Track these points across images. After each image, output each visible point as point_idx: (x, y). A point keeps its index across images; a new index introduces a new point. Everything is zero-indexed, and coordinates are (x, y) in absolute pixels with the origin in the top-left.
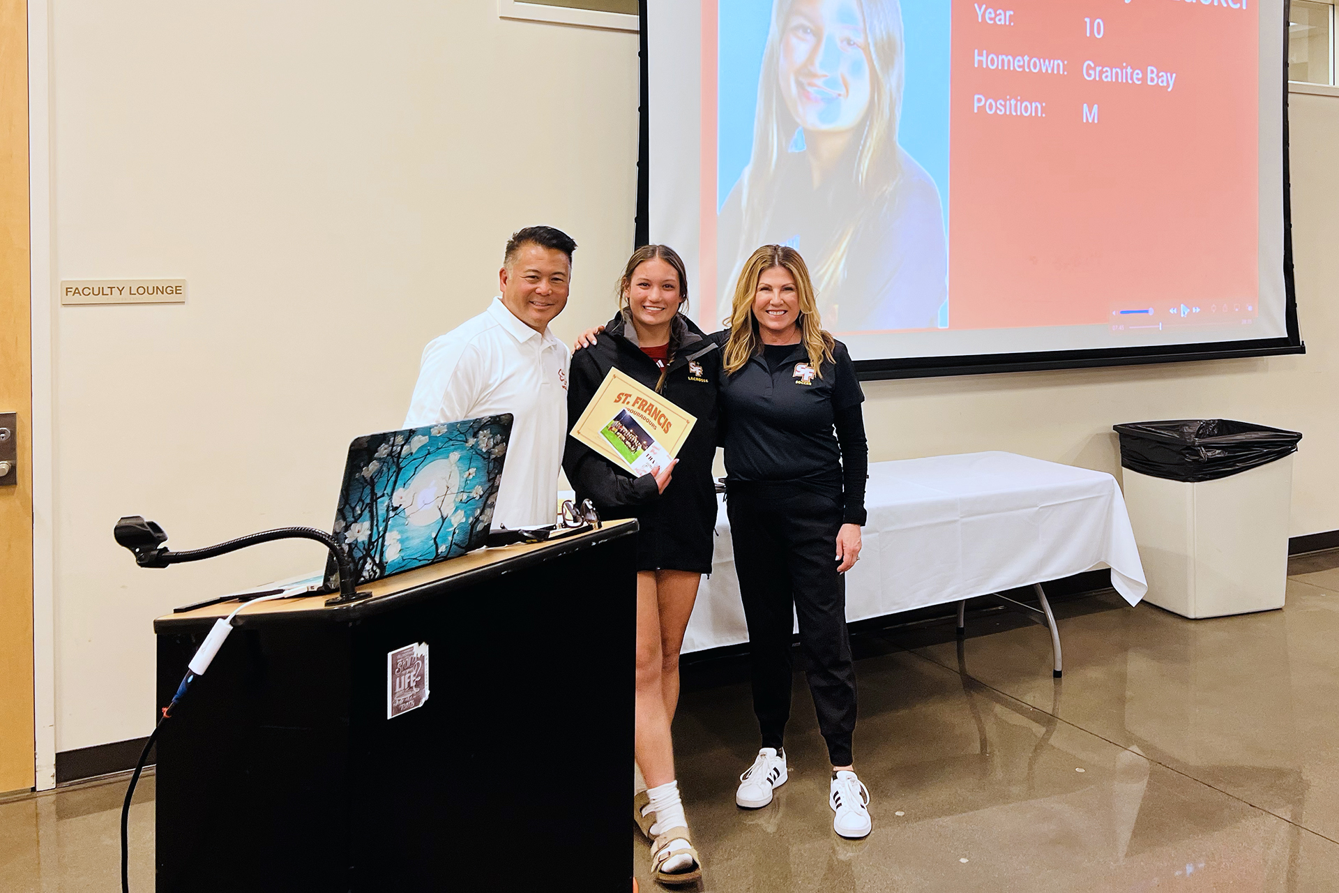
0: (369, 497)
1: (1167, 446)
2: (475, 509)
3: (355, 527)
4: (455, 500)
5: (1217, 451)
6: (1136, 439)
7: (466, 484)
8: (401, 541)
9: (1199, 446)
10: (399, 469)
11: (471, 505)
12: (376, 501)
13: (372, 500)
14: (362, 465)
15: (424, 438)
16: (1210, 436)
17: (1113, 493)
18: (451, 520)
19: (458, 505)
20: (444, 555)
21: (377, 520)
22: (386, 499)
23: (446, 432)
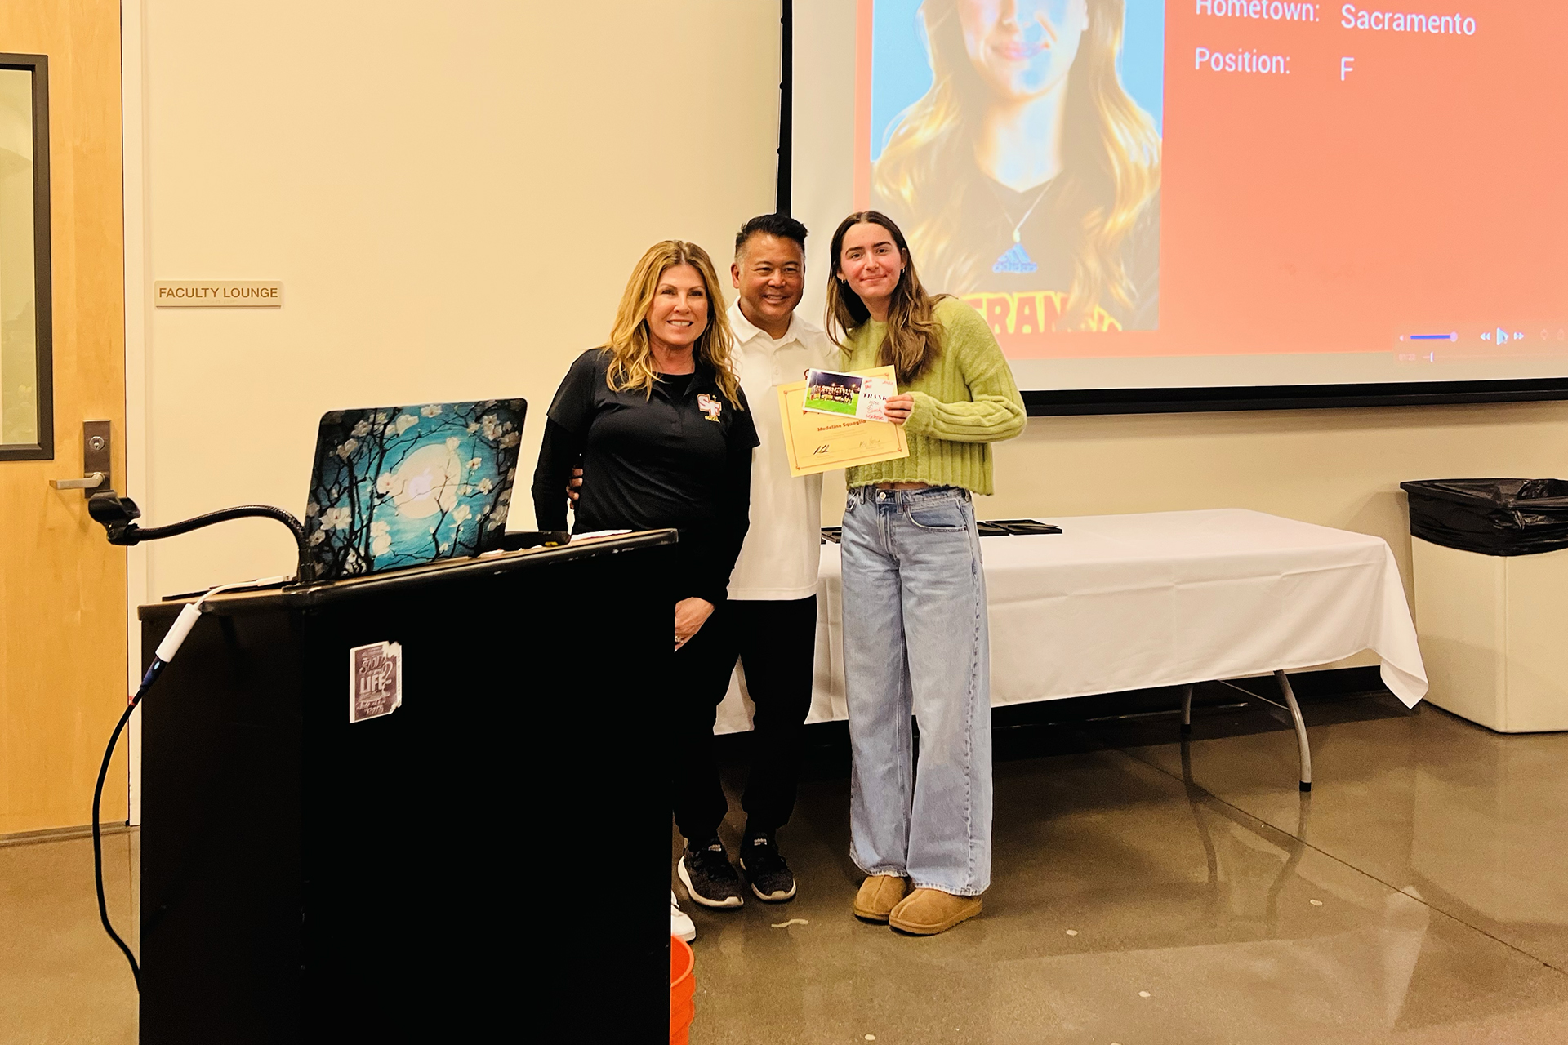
0: (348, 480)
2: (483, 506)
3: (332, 512)
4: (456, 492)
5: (1540, 517)
6: (1429, 501)
7: (470, 475)
8: (391, 534)
9: (1516, 510)
10: (383, 452)
11: (477, 500)
12: (356, 485)
13: (351, 482)
14: (336, 442)
15: (411, 418)
18: (452, 515)
19: (461, 498)
20: (448, 554)
21: (359, 507)
22: (368, 483)
23: (441, 414)
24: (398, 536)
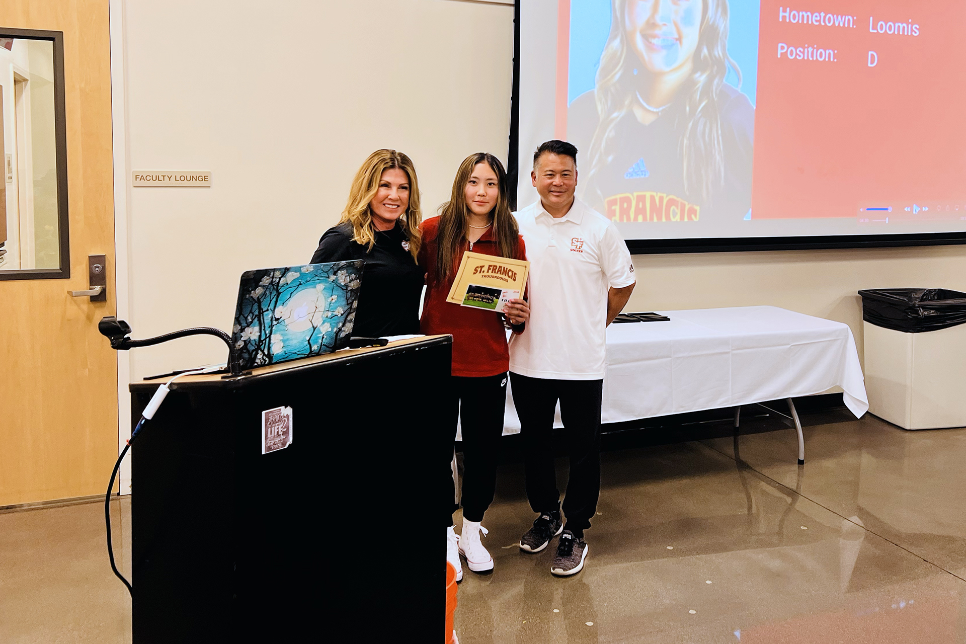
2: (338, 323)
3: (248, 330)
4: (322, 316)
5: (932, 311)
6: (873, 301)
7: (330, 306)
8: (284, 341)
9: (919, 307)
10: (279, 294)
11: (334, 320)
12: (262, 313)
13: (259, 312)
14: (251, 289)
15: (296, 274)
16: (930, 300)
17: (848, 337)
18: (319, 329)
19: (325, 319)
20: (317, 351)
21: (264, 326)
22: (270, 313)
23: (313, 271)
24: (287, 342)
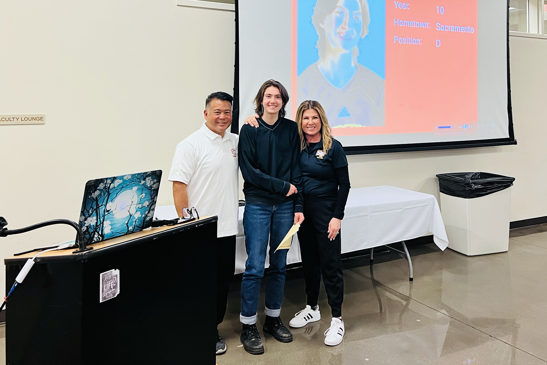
0: (95, 206)
1: (458, 183)
2: (146, 211)
3: (89, 219)
4: (136, 207)
5: (479, 186)
6: (445, 180)
7: (141, 200)
8: (111, 225)
9: (472, 183)
10: (109, 194)
11: (143, 209)
12: (99, 208)
13: (97, 207)
14: (92, 192)
15: (120, 181)
16: (477, 179)
17: (434, 203)
18: (134, 216)
19: (137, 209)
20: (132, 230)
21: (100, 216)
22: (103, 206)
23: (131, 178)
24: (113, 226)
